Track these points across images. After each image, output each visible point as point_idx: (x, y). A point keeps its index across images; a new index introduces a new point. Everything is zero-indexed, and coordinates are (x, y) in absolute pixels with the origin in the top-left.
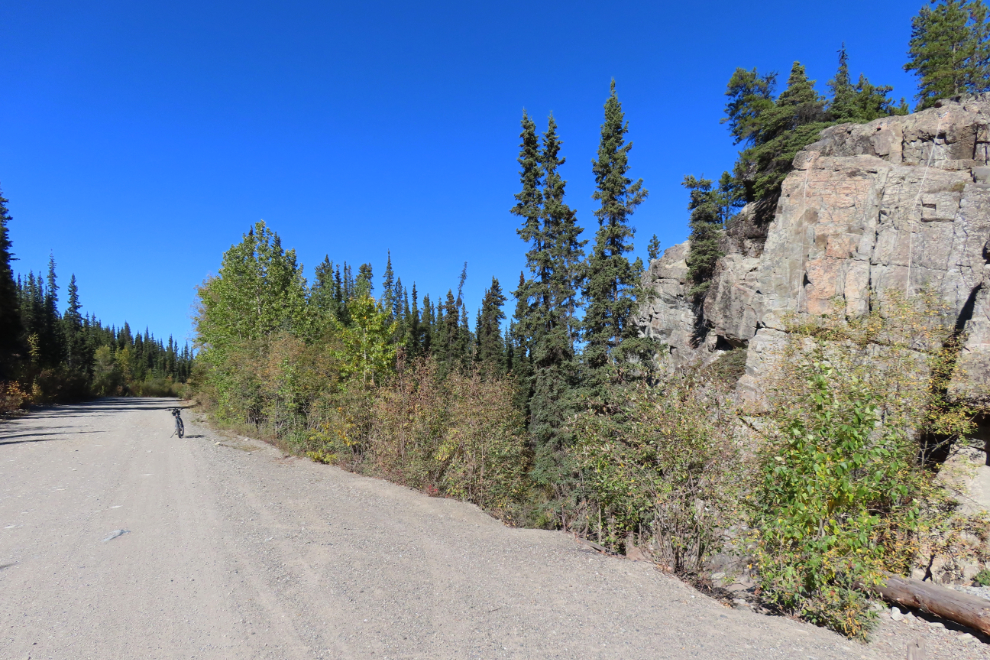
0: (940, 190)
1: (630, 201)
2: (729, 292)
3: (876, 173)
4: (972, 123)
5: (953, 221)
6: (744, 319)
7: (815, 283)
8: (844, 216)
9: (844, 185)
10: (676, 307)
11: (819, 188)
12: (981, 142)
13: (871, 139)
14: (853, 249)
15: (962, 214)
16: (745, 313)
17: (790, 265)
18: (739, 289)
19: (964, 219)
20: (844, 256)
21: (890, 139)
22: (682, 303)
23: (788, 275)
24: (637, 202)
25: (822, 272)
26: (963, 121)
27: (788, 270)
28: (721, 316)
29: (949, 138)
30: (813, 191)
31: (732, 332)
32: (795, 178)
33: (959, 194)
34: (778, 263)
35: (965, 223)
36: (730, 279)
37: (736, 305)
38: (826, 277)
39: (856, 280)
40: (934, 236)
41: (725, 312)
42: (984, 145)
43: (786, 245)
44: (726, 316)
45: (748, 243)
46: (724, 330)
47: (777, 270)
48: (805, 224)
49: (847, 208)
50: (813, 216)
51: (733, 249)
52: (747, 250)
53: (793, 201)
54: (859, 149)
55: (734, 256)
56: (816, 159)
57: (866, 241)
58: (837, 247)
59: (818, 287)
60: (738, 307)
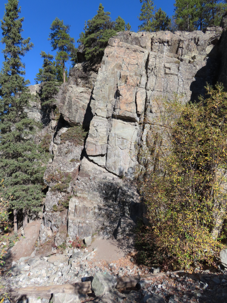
0: (170, 62)
1: (23, 48)
2: (71, 101)
3: (143, 52)
4: (178, 39)
5: (177, 75)
6: (78, 113)
7: (123, 96)
8: (133, 68)
9: (132, 55)
10: (32, 111)
11: (122, 54)
12: (180, 48)
13: (139, 39)
14: (138, 83)
15: (180, 73)
16: (78, 111)
17: (109, 88)
18: (76, 101)
19: (181, 75)
20: (135, 85)
21: (147, 41)
22: (35, 110)
23: (108, 92)
24: (27, 49)
25: (126, 91)
26: (175, 37)
27: (108, 90)
28: (67, 112)
29: (170, 44)
30: (119, 55)
31: (72, 119)
32: (109, 49)
33: (178, 65)
34: (103, 86)
35: (182, 77)
36: (71, 95)
37: (74, 107)
38: (128, 93)
39: (141, 96)
40: (171, 80)
41: (69, 110)
42: (181, 49)
43: (107, 78)
44: (70, 112)
45: (79, 80)
46: (69, 118)
47: (103, 90)
48: (116, 70)
49: (134, 65)
50: (120, 67)
51: (72, 82)
52: (79, 83)
53: (109, 59)
54: (134, 43)
55: (73, 85)
56: (119, 43)
57: (144, 80)
58: (132, 81)
59: (125, 98)
60: (75, 108)
